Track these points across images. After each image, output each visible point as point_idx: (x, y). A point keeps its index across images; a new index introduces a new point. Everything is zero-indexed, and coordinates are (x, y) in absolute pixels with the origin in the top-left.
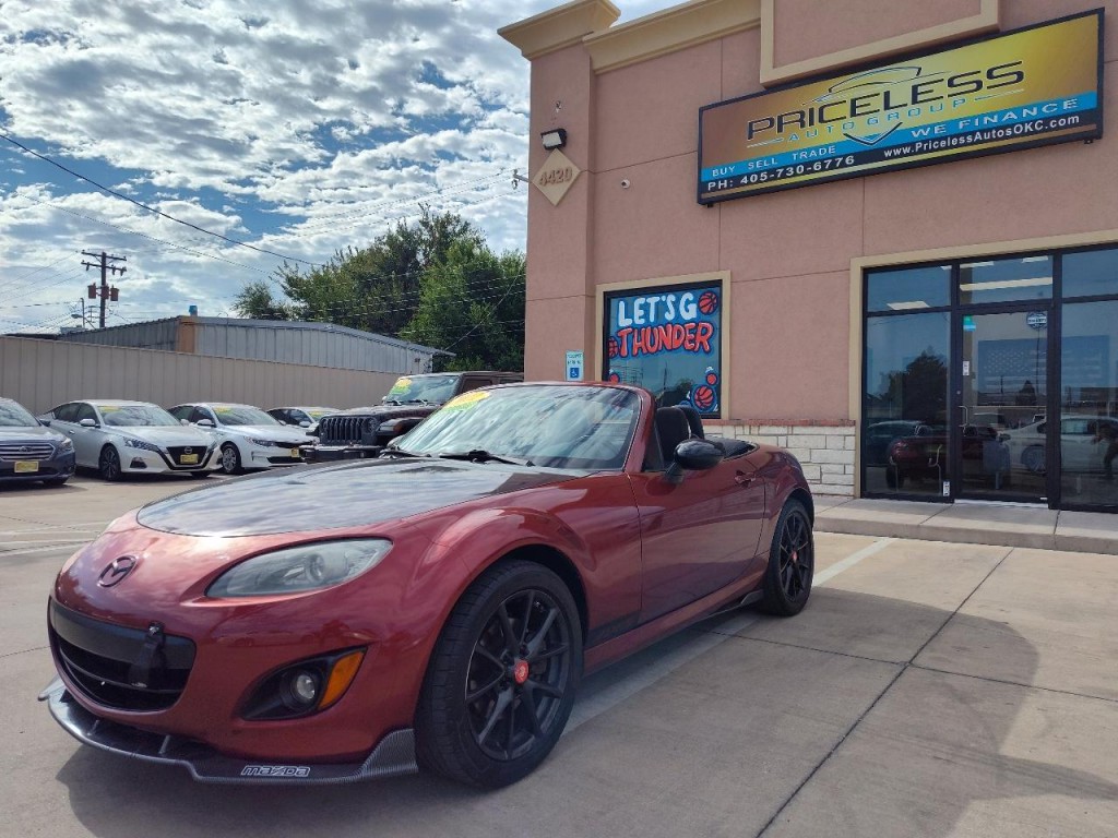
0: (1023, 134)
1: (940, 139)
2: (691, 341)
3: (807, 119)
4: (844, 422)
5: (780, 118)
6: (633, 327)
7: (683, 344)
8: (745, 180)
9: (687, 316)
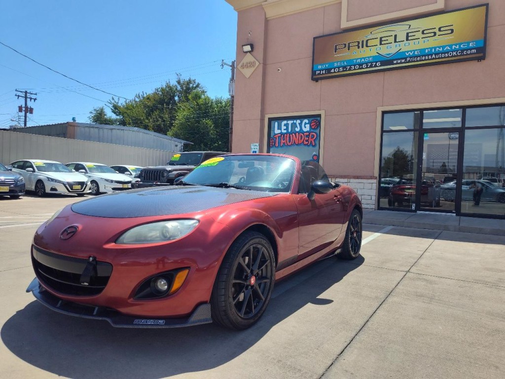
0: (452, 56)
1: (417, 57)
2: (306, 141)
3: (360, 45)
4: (372, 177)
5: (349, 44)
6: (281, 133)
7: (303, 142)
8: (333, 71)
9: (305, 130)
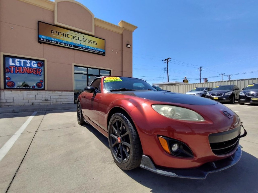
1: (87, 48)
2: (35, 72)
3: (64, 35)
4: (72, 91)
5: (59, 32)
7: (33, 72)
8: (51, 41)
9: (34, 66)
